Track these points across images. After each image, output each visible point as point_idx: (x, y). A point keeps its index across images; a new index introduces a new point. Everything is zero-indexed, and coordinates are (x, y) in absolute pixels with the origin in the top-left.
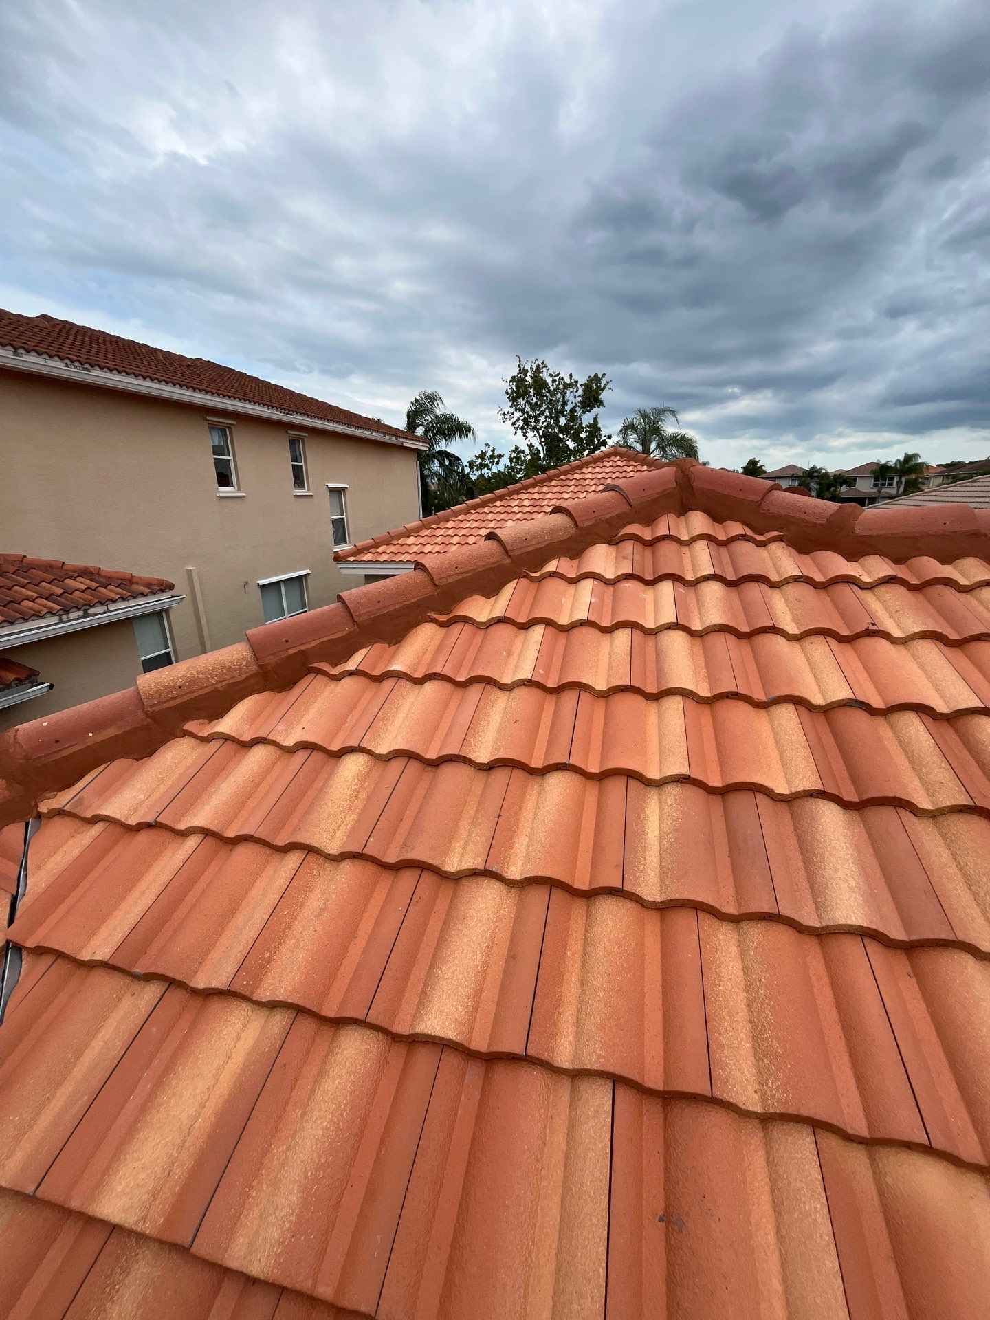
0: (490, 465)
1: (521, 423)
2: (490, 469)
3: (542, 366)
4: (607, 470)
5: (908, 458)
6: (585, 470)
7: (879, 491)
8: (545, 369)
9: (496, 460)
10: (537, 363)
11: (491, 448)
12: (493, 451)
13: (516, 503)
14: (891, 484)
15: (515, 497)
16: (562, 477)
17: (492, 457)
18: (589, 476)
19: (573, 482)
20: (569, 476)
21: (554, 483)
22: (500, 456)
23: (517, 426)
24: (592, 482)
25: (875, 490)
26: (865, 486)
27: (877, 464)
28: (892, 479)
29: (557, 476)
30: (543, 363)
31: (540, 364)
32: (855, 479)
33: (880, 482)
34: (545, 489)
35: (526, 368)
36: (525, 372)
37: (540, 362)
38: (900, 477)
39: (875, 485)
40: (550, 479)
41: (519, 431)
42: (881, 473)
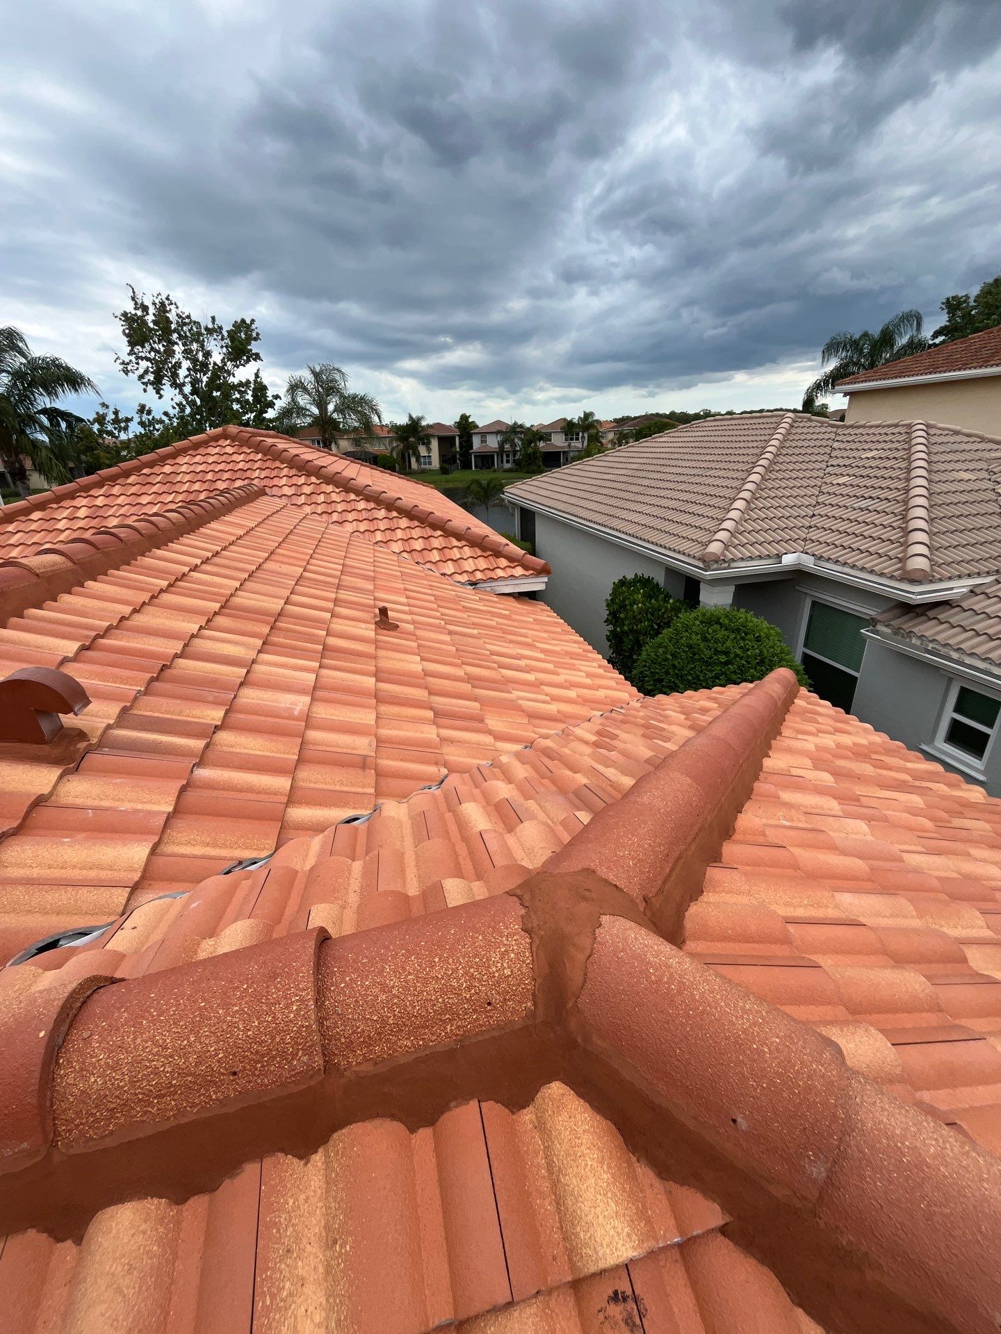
0: (116, 432)
1: (151, 377)
2: (117, 438)
3: (167, 302)
4: (211, 460)
5: (588, 415)
6: (181, 460)
7: (569, 446)
8: (173, 307)
9: (123, 425)
10: (160, 297)
11: (112, 409)
12: (116, 413)
13: (66, 513)
14: (577, 439)
15: (66, 503)
16: (145, 471)
17: (116, 421)
18: (184, 468)
19: (159, 479)
20: (156, 469)
21: (132, 479)
22: (128, 420)
23: (145, 380)
24: (188, 477)
25: (566, 444)
26: (558, 441)
27: (565, 420)
28: (578, 434)
29: (138, 469)
30: (167, 299)
31: (164, 300)
32: (550, 434)
33: (570, 437)
34: (116, 490)
35: (146, 304)
36: (145, 309)
37: (164, 297)
38: (583, 432)
39: (566, 440)
40: (127, 474)
41: (150, 388)
42: (569, 428)
